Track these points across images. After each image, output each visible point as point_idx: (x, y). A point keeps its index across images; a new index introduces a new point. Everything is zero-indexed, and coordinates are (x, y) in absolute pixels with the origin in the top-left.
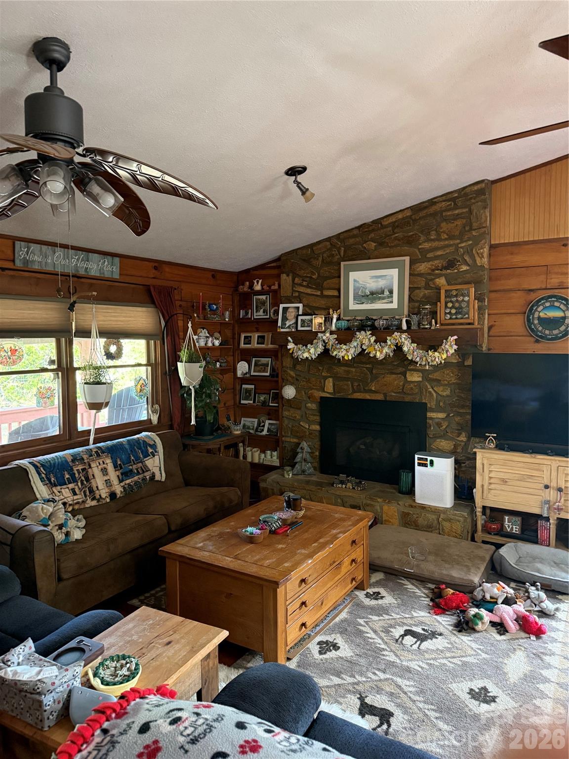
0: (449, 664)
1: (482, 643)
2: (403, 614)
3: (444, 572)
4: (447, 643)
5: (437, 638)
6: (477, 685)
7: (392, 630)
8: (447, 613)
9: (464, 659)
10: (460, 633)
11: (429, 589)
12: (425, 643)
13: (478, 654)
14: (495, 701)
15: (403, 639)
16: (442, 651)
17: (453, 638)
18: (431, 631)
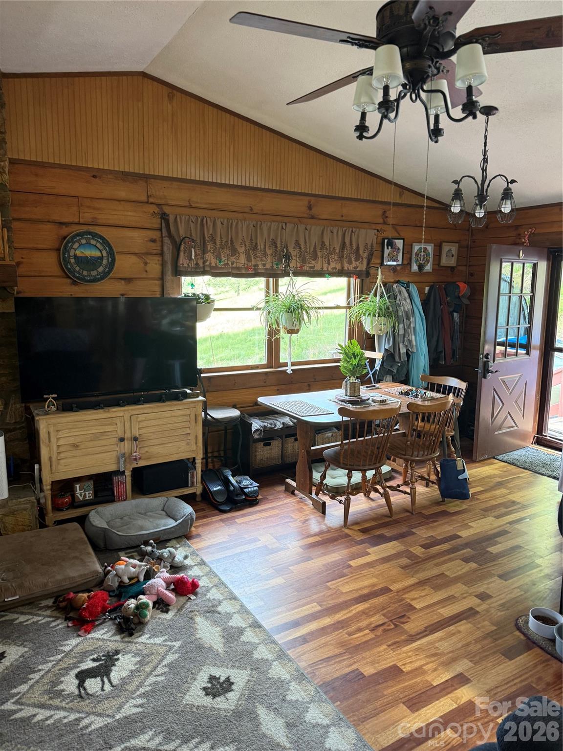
0: (159, 679)
1: (161, 632)
2: (52, 659)
3: (59, 577)
4: (132, 656)
5: (118, 659)
6: (202, 679)
7: (60, 687)
8: (97, 623)
9: (165, 662)
10: (133, 637)
11: (47, 607)
12: (112, 675)
13: (171, 648)
14: (233, 683)
15: (85, 689)
16: (138, 671)
17: (133, 647)
18: (103, 656)
